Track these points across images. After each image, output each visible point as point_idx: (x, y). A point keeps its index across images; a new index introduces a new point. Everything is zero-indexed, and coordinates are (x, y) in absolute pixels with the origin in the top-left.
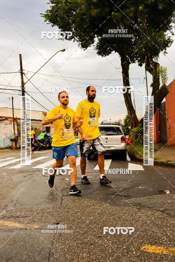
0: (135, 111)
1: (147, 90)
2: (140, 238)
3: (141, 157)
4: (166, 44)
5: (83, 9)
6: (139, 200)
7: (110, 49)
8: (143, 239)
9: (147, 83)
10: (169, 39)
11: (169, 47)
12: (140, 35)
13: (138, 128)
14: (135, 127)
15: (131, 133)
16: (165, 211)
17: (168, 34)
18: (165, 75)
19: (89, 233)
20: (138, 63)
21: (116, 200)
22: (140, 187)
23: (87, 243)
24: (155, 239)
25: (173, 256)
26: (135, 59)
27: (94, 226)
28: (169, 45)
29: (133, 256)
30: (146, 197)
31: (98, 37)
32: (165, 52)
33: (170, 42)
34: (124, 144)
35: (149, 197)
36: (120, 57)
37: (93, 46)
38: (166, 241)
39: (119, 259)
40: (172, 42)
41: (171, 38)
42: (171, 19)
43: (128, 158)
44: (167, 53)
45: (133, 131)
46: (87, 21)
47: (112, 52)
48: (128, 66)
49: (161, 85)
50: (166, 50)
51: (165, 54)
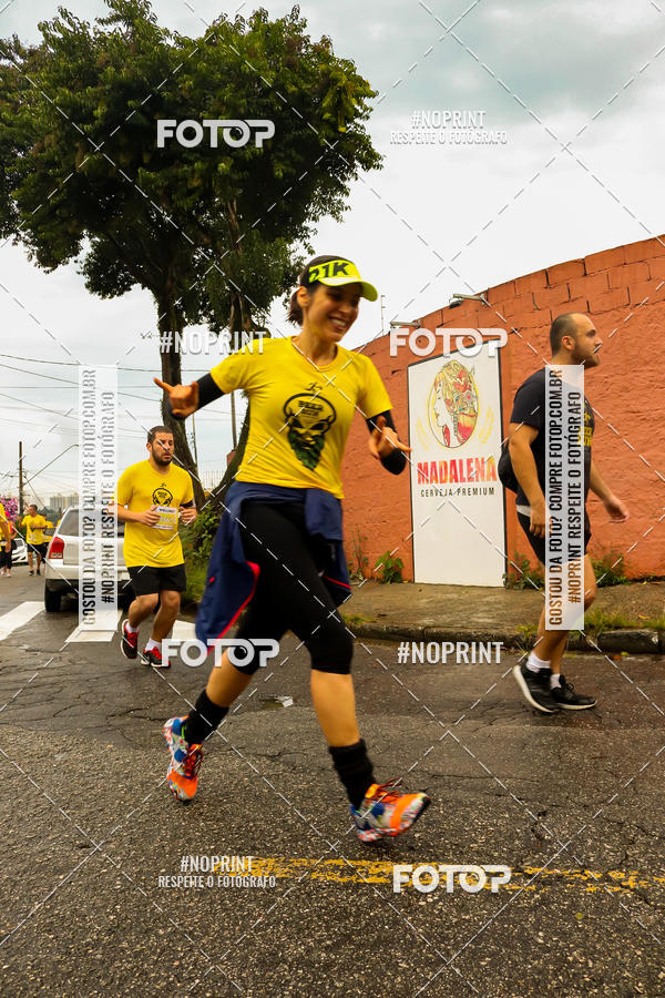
5: (50, 145)
7: (127, 278)
8: (216, 841)
12: (218, 243)
16: (279, 755)
17: (296, 249)
19: (50, 838)
20: (208, 325)
21: (135, 730)
23: (42, 868)
24: (253, 839)
25: (303, 882)
26: (200, 313)
31: (93, 237)
35: (233, 718)
36: (157, 304)
37: (76, 262)
38: (283, 840)
39: (145, 906)
42: (307, 209)
47: (131, 287)
48: (181, 331)
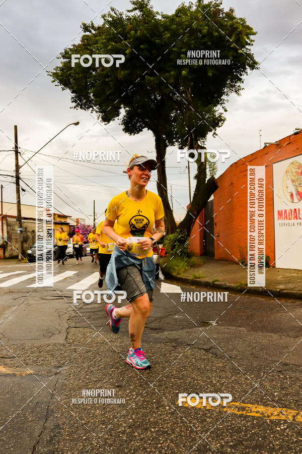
0: (172, 211)
1: (190, 184)
2: (175, 388)
3: (178, 274)
4: (216, 122)
6: (174, 334)
7: (141, 125)
8: (179, 389)
9: (189, 174)
10: (220, 116)
11: (220, 126)
12: (182, 108)
13: (175, 234)
14: (172, 233)
15: (166, 242)
16: (210, 349)
17: (218, 109)
18: (214, 165)
19: (104, 381)
20: (178, 146)
22: (176, 317)
24: (196, 389)
25: (220, 412)
27: (112, 371)
28: (220, 125)
29: (165, 412)
30: (185, 331)
31: (126, 108)
32: (214, 134)
33: (221, 120)
34: (156, 256)
35: (188, 330)
36: (155, 137)
37: (118, 119)
39: (146, 417)
40: (224, 120)
41: (222, 115)
42: (223, 90)
43: (161, 276)
44: (217, 135)
45: (169, 238)
46: (111, 86)
47: (143, 130)
48: (165, 149)
49: (208, 177)
50: (215, 130)
51: (215, 135)
